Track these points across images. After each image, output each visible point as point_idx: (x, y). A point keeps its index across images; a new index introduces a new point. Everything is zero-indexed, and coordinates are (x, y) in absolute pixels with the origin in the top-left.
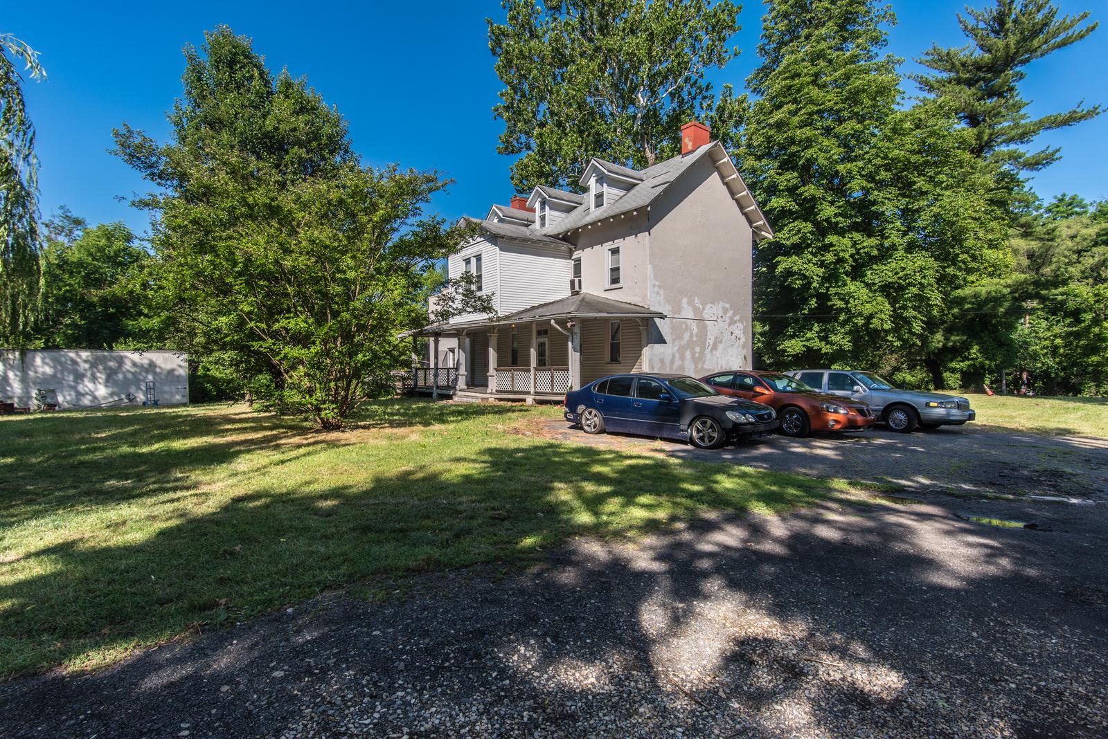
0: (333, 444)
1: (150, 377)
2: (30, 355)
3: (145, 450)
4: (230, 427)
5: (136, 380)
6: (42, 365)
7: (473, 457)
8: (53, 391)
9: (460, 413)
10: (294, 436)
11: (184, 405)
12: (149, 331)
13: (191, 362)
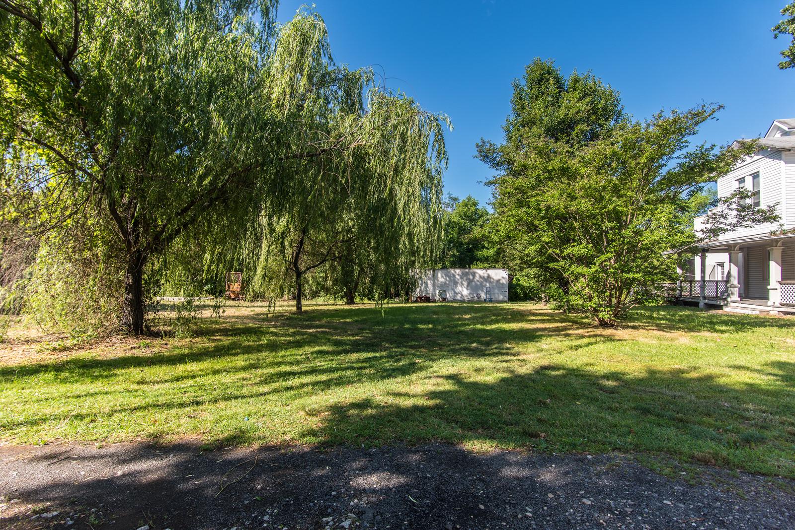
0: (610, 339)
1: (488, 285)
2: (436, 272)
3: (489, 327)
4: (534, 318)
5: (481, 287)
6: (441, 277)
7: (759, 368)
8: (445, 291)
9: (733, 323)
10: (578, 328)
11: (506, 302)
12: (488, 257)
13: (509, 275)
